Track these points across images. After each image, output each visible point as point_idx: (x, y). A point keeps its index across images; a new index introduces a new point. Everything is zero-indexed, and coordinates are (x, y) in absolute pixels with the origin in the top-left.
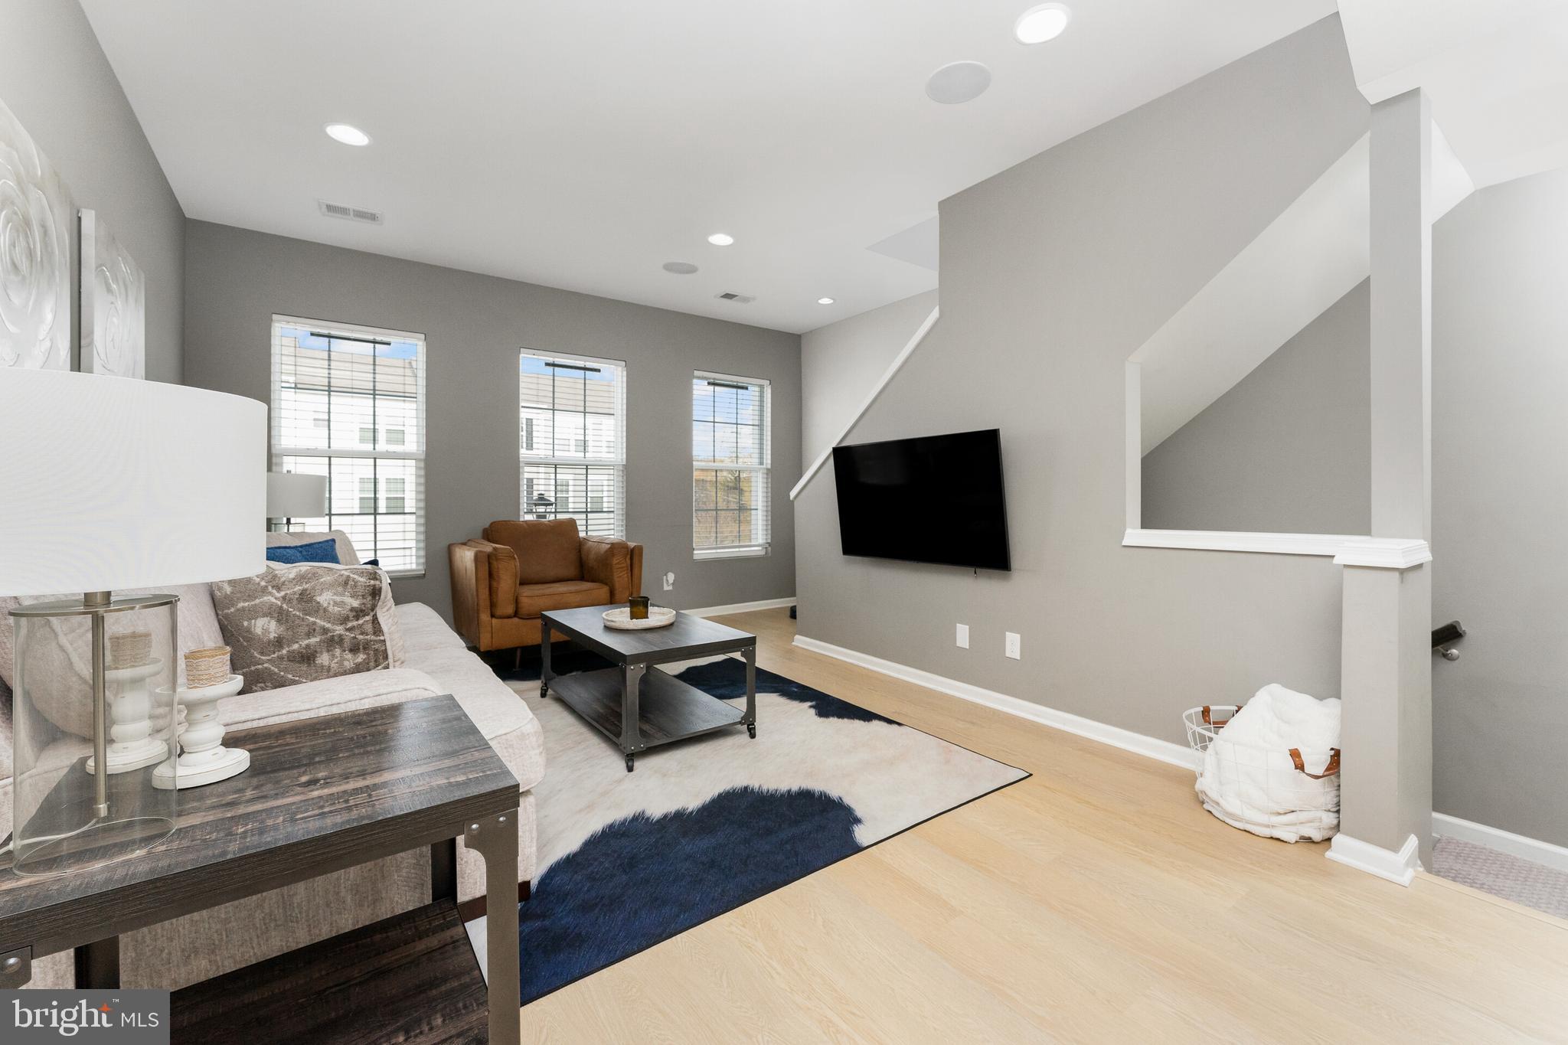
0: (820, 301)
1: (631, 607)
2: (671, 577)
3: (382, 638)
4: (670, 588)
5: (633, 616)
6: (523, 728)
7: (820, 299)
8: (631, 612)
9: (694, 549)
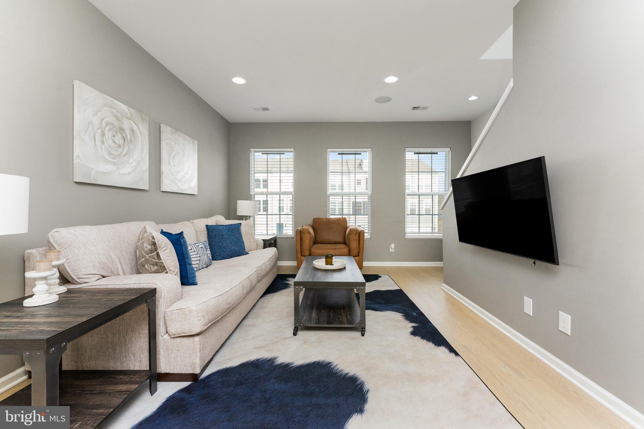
0: (469, 99)
1: (326, 259)
2: (393, 246)
3: (161, 261)
4: (393, 251)
5: (327, 263)
6: (191, 308)
7: (469, 97)
8: (326, 261)
9: (406, 233)
